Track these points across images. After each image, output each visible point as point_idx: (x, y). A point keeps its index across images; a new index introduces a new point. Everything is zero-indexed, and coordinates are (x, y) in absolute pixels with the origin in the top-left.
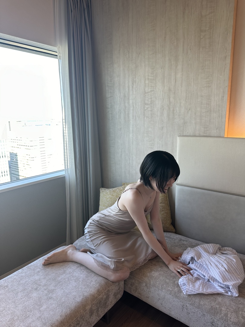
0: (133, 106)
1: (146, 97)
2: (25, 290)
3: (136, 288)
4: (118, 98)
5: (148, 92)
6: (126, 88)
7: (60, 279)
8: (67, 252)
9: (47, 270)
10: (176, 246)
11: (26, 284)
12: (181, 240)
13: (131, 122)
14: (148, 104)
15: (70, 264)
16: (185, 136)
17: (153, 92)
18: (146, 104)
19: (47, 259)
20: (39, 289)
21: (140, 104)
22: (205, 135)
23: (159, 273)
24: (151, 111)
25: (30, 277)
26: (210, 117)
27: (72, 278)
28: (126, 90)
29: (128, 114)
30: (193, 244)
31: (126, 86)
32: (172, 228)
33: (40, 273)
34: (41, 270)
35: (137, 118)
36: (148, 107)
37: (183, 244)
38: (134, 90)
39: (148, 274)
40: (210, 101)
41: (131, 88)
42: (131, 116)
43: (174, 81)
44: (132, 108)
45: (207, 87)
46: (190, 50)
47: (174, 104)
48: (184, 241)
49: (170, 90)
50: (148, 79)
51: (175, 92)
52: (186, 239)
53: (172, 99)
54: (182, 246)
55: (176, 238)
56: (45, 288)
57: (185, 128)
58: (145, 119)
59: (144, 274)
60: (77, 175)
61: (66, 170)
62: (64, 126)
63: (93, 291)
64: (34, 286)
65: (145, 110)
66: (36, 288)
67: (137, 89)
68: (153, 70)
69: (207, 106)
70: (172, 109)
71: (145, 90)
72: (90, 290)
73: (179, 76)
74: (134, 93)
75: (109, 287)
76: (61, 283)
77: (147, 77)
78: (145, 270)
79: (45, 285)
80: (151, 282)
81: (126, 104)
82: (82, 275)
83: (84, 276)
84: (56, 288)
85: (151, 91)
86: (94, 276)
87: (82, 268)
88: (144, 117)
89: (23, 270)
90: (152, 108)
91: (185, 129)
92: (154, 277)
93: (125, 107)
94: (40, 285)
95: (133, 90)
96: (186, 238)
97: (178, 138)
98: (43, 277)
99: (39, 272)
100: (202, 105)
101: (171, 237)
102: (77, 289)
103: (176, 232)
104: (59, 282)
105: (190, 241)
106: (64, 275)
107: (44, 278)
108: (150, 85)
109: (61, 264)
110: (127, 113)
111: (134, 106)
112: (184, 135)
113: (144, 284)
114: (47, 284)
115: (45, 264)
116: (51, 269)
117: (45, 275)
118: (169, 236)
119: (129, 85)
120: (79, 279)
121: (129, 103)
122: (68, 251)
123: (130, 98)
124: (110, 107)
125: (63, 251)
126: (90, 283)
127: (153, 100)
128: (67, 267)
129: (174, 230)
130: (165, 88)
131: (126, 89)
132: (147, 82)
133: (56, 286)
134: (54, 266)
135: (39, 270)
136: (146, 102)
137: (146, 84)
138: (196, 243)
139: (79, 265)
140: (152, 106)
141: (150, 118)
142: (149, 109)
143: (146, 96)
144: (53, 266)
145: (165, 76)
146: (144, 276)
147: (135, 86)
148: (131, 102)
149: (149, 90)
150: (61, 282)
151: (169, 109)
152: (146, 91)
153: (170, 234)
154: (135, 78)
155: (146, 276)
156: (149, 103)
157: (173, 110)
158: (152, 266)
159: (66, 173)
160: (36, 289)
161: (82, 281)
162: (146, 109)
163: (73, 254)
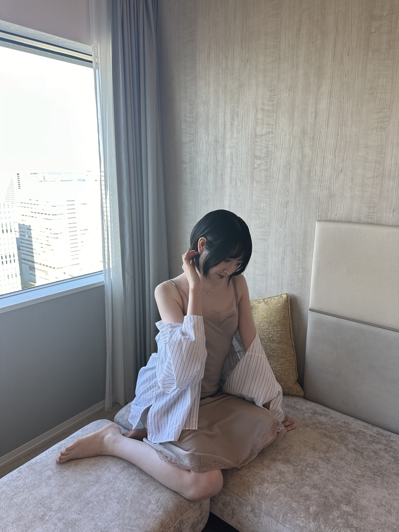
0: (232, 161)
1: (257, 144)
2: (20, 519)
3: (233, 512)
4: (205, 143)
5: (261, 135)
6: (220, 125)
7: (89, 494)
8: (103, 438)
9: (65, 473)
10: (307, 426)
11: (23, 506)
12: (315, 413)
13: (228, 190)
14: (260, 158)
15: (110, 462)
16: (330, 221)
17: (270, 135)
18: (256, 157)
19: (64, 453)
20: (47, 518)
21: (245, 157)
22: (370, 221)
23: (277, 487)
24: (266, 170)
25: (33, 490)
26: (381, 188)
27: (112, 495)
28: (220, 130)
29: (222, 175)
30: (338, 423)
31: (220, 121)
32: (298, 388)
33: (52, 481)
34: (54, 473)
35: (239, 184)
36: (260, 164)
37: (320, 422)
38: (235, 131)
39: (257, 489)
40: (383, 155)
41: (228, 127)
42: (227, 178)
43: (314, 115)
44: (229, 165)
45: (379, 130)
46: (347, 55)
47: (310, 160)
48: (321, 414)
49: (304, 132)
50: (263, 110)
51: (313, 137)
52: (324, 410)
53: (307, 150)
54: (317, 427)
55: (307, 409)
56: (59, 515)
57: (330, 206)
58: (255, 185)
59: (249, 488)
60: (127, 284)
61: (105, 272)
62: (104, 196)
63: (152, 524)
64: (39, 510)
65: (255, 168)
66: (43, 516)
67: (240, 128)
68: (272, 94)
69: (377, 167)
70: (306, 169)
71: (255, 130)
72: (147, 523)
73: (323, 105)
74: (235, 135)
75: (182, 515)
76: (90, 505)
77: (260, 106)
78: (250, 480)
79: (60, 509)
80: (263, 506)
81: (219, 157)
82: (131, 488)
83: (136, 489)
84: (81, 517)
85: (268, 133)
86: (154, 490)
87: (132, 471)
88: (253, 182)
89: (20, 472)
90: (269, 164)
91: (330, 209)
92: (267, 494)
93: (217, 161)
94: (50, 509)
95: (232, 131)
96: (324, 408)
97: (317, 224)
98: (58, 490)
99: (49, 478)
100: (367, 165)
101: (297, 407)
102: (121, 521)
103: (306, 397)
104: (88, 504)
105: (333, 416)
106: (97, 485)
107: (59, 494)
108: (266, 122)
109: (93, 461)
110: (219, 172)
111: (234, 160)
112: (329, 218)
113: (249, 508)
114: (63, 505)
115: (62, 461)
116: (73, 471)
117: (61, 486)
118: (292, 404)
119: (224, 120)
120: (126, 497)
121: (223, 154)
122: (106, 435)
123: (227, 145)
124: (188, 160)
125: (95, 437)
126: (147, 507)
127: (270, 149)
128: (103, 469)
129: (302, 394)
130: (295, 129)
131: (220, 127)
132: (260, 116)
133: (80, 511)
134: (78, 466)
135: (50, 473)
136: (258, 153)
137: (258, 119)
138: (343, 420)
139: (126, 464)
140: (267, 162)
141: (263, 183)
142: (263, 167)
143: (256, 142)
144: (77, 464)
145: (296, 104)
146: (249, 492)
147: (236, 123)
148: (228, 151)
149: (264, 131)
150: (91, 502)
151: (301, 167)
152: (257, 134)
153: (295, 399)
154: (238, 107)
155: (252, 493)
156: (263, 155)
157: (310, 171)
158: (263, 470)
159: (106, 280)
160: (42, 518)
161: (132, 500)
162: (256, 166)
163: (115, 441)
